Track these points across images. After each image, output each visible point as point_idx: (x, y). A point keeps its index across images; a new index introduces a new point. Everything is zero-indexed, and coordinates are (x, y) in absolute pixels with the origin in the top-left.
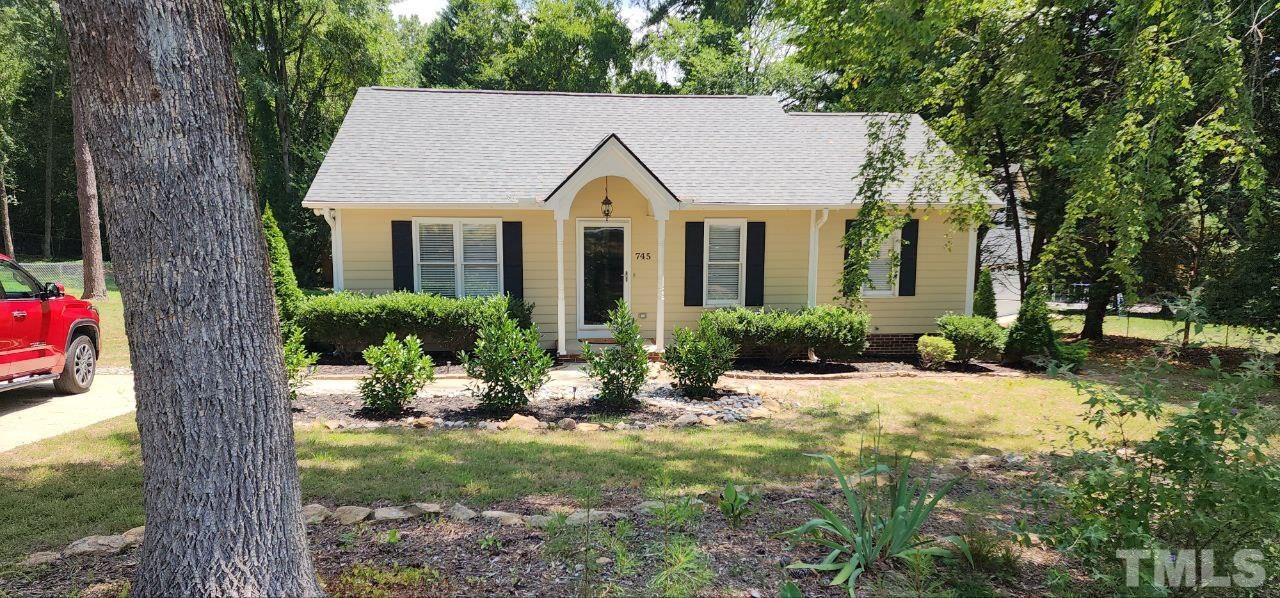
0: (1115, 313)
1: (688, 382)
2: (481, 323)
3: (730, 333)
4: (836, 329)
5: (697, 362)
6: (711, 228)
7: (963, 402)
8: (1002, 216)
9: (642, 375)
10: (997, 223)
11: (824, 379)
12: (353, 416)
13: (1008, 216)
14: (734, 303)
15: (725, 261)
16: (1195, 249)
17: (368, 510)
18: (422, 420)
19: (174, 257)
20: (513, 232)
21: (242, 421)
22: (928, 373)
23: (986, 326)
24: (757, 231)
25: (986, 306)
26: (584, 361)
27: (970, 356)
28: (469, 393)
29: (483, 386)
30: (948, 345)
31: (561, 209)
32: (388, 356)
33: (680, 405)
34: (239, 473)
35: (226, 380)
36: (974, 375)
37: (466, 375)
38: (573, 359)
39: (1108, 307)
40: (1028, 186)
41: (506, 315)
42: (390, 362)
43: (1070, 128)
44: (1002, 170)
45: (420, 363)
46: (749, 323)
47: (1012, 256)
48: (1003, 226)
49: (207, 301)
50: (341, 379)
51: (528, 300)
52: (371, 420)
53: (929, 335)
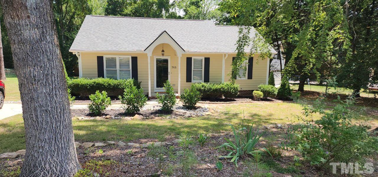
0: (307, 84)
1: (187, 104)
2: (125, 87)
3: (200, 90)
4: (230, 89)
5: (190, 99)
6: (194, 59)
7: (265, 110)
8: (276, 56)
9: (174, 102)
10: (275, 58)
11: (226, 103)
12: (86, 116)
13: (278, 56)
14: (201, 81)
15: (198, 69)
16: (329, 66)
17: (93, 143)
18: (108, 116)
19: (34, 67)
20: (135, 60)
21: (56, 116)
22: (256, 101)
23: (272, 88)
24: (207, 60)
25: (272, 82)
26: (157, 98)
27: (267, 96)
28: (122, 109)
29: (126, 106)
30: (261, 93)
31: (149, 53)
32: (97, 97)
33: (185, 111)
34: (55, 132)
35: (51, 104)
36: (269, 102)
37: (121, 103)
38: (153, 98)
39: (305, 82)
40: (283, 48)
41: (133, 85)
42: (97, 99)
43: (296, 31)
44: (276, 43)
45: (107, 99)
46: (205, 87)
47: (279, 68)
48: (276, 59)
49: (45, 80)
50: (82, 104)
51: (139, 80)
52: (92, 117)
53: (256, 90)
